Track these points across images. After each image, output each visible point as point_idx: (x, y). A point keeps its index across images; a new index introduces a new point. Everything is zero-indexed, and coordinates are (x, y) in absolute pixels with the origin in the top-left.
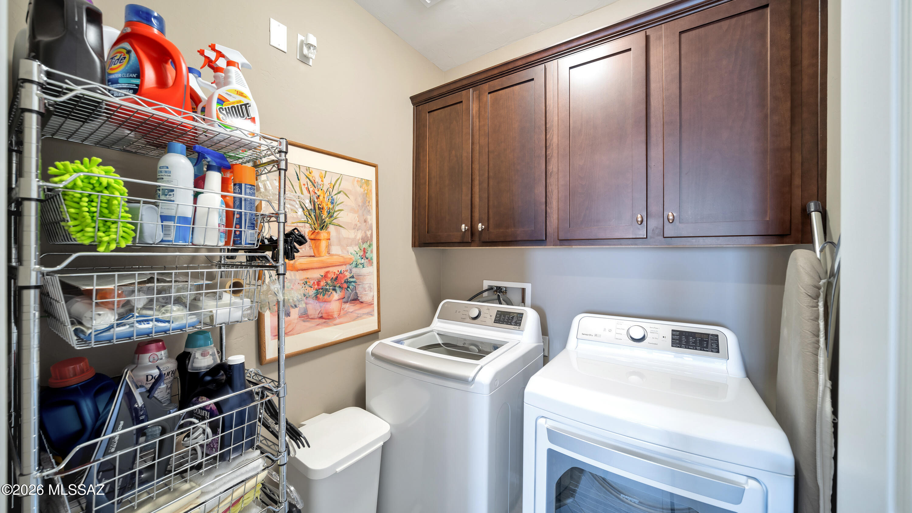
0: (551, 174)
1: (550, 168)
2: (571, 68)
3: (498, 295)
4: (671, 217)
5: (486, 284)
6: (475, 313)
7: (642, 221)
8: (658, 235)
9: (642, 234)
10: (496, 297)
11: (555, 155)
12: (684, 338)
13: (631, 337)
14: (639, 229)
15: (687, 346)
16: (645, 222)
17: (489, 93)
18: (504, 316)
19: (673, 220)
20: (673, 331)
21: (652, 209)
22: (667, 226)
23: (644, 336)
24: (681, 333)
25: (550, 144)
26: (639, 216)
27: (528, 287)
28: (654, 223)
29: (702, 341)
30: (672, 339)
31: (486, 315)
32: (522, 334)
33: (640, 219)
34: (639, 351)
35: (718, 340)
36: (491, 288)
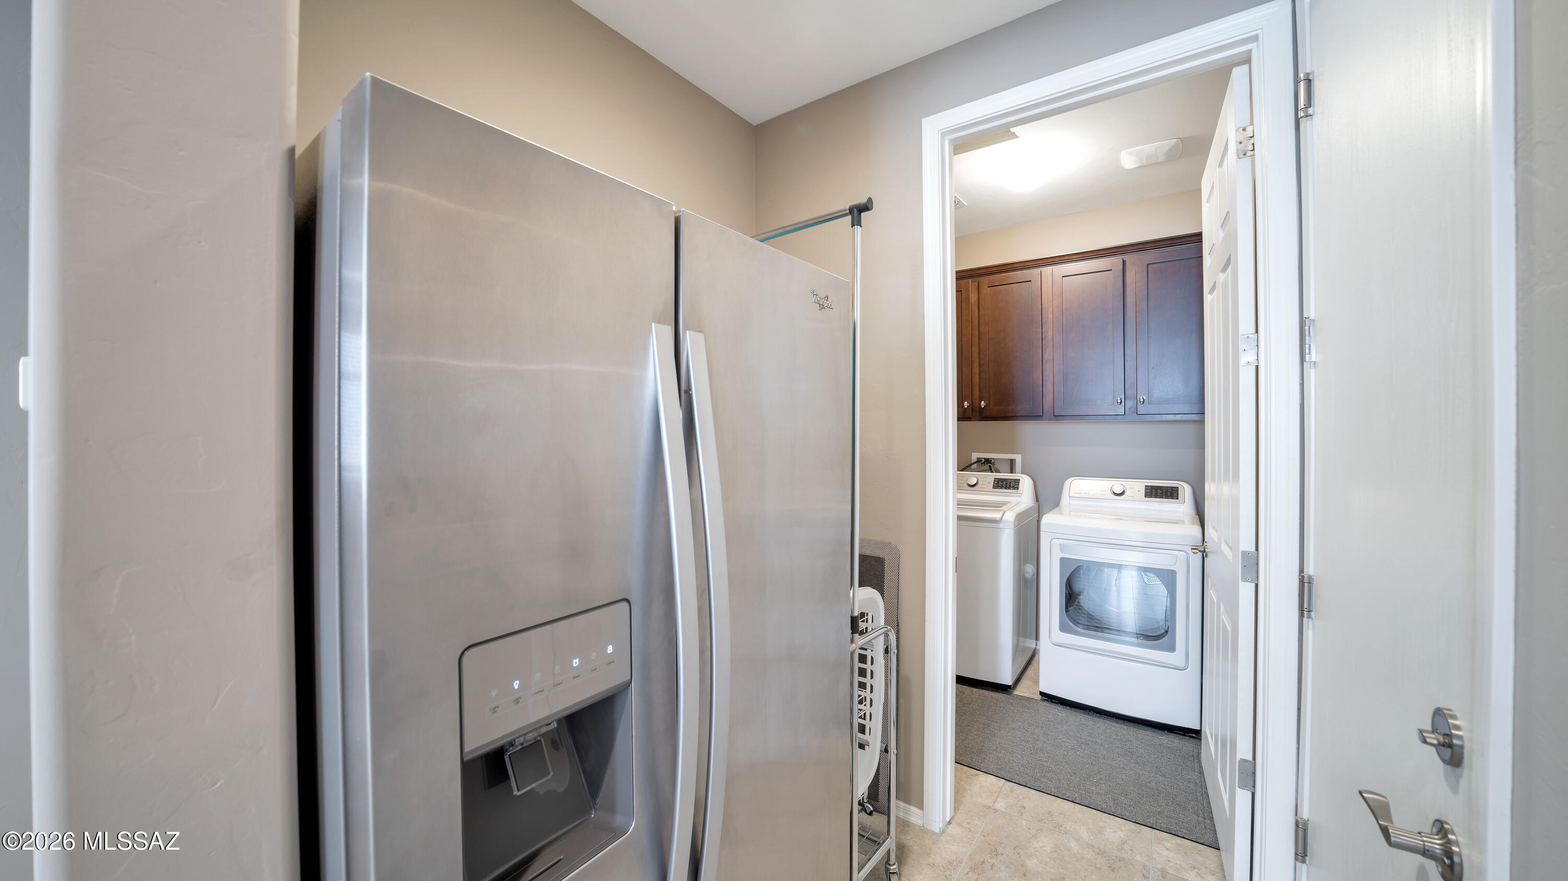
0: (1046, 362)
1: (1046, 356)
2: (1063, 277)
3: (990, 466)
4: (1142, 400)
5: (975, 456)
6: (973, 481)
7: (1121, 403)
8: (1133, 413)
9: (1121, 411)
10: (988, 468)
11: (1050, 345)
12: (1154, 490)
13: (1114, 493)
14: (1119, 408)
15: (1156, 496)
16: (1123, 403)
17: (988, 287)
18: (1003, 483)
19: (1143, 402)
20: (1146, 486)
21: (1128, 392)
22: (1140, 406)
23: (1124, 491)
24: (1152, 487)
25: (1046, 336)
26: (1119, 398)
27: (1018, 458)
28: (1129, 404)
29: (1166, 492)
30: (1145, 492)
31: (984, 483)
32: (1021, 497)
33: (1119, 401)
34: (1120, 503)
35: (1178, 491)
36: (979, 461)
